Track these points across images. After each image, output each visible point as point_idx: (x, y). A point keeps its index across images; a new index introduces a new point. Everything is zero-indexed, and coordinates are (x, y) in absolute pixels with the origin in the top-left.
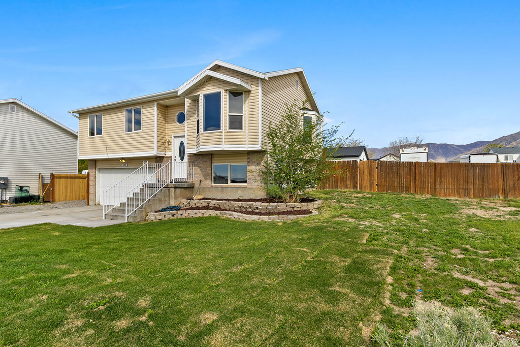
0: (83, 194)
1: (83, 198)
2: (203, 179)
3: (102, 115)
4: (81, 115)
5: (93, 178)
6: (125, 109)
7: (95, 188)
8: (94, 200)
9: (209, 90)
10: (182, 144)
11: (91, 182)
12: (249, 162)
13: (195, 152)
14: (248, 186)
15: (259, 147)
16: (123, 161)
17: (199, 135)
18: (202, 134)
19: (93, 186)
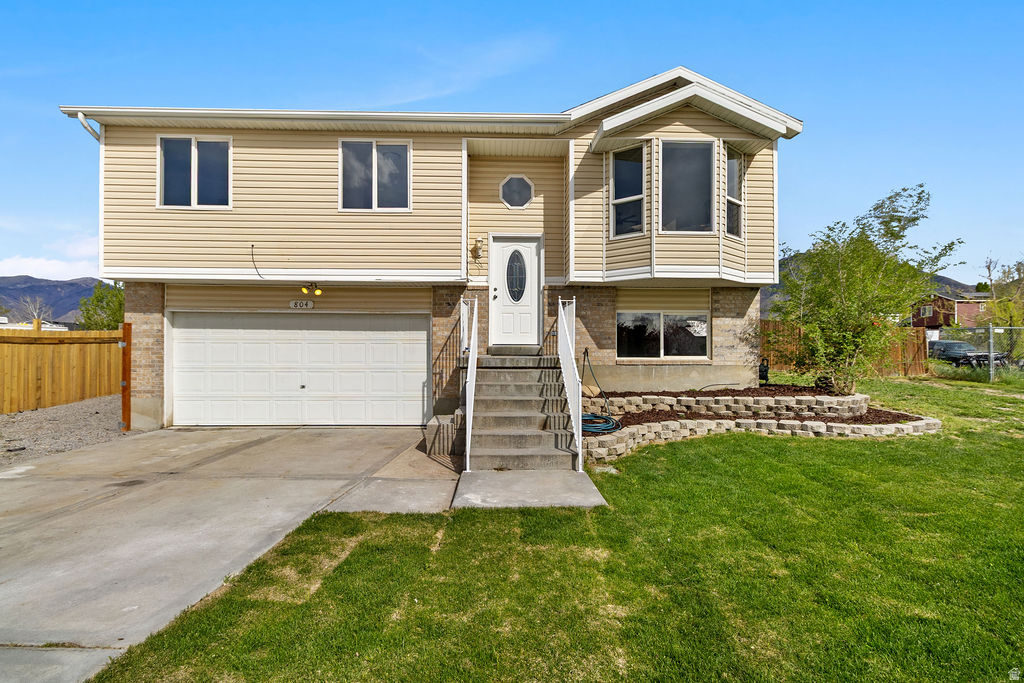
0: (15, 395)
1: (15, 407)
2: (592, 346)
3: (231, 144)
4: (114, 130)
5: (151, 340)
6: (341, 140)
7: (160, 375)
8: (158, 412)
9: (681, 133)
10: (516, 259)
11: (139, 352)
12: (716, 310)
13: (600, 280)
14: (716, 361)
15: (772, 277)
16: (318, 292)
17: (643, 237)
18: (659, 236)
19: (150, 366)
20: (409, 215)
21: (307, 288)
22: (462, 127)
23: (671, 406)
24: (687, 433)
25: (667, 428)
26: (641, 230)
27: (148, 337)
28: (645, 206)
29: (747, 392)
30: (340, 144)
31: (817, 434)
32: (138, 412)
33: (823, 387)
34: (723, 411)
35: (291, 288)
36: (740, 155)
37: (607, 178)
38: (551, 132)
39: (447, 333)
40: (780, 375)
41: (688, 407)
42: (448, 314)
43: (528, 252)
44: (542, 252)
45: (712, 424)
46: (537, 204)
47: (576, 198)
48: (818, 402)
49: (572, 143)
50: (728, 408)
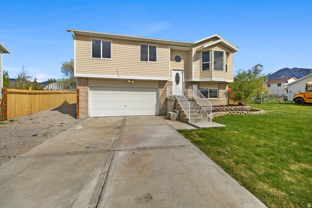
3: (112, 42)
4: (78, 36)
5: (85, 94)
6: (140, 44)
7: (87, 103)
8: (87, 113)
9: (218, 49)
10: (177, 74)
11: (82, 97)
12: (220, 88)
13: (199, 81)
14: (220, 99)
15: (232, 81)
16: (133, 82)
17: (210, 72)
18: (213, 71)
19: (85, 101)
20: (157, 63)
21: (130, 80)
22: (170, 43)
23: (214, 109)
24: (220, 114)
25: (217, 113)
26: (209, 70)
27: (84, 93)
28: (210, 65)
29: (226, 106)
30: (140, 45)
31: (245, 114)
32: (81, 113)
33: (240, 104)
34: (225, 110)
35: (126, 81)
36: (228, 54)
37: (201, 57)
38: (189, 46)
39: (162, 93)
40: (232, 102)
41: (217, 109)
42: (163, 88)
43: (180, 73)
44: (184, 73)
45: (224, 112)
46: (182, 62)
47: (194, 62)
48: (243, 108)
49: (193, 49)
50: (226, 109)
